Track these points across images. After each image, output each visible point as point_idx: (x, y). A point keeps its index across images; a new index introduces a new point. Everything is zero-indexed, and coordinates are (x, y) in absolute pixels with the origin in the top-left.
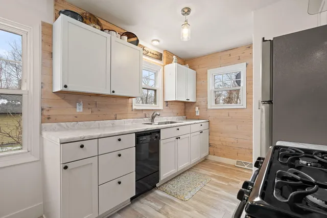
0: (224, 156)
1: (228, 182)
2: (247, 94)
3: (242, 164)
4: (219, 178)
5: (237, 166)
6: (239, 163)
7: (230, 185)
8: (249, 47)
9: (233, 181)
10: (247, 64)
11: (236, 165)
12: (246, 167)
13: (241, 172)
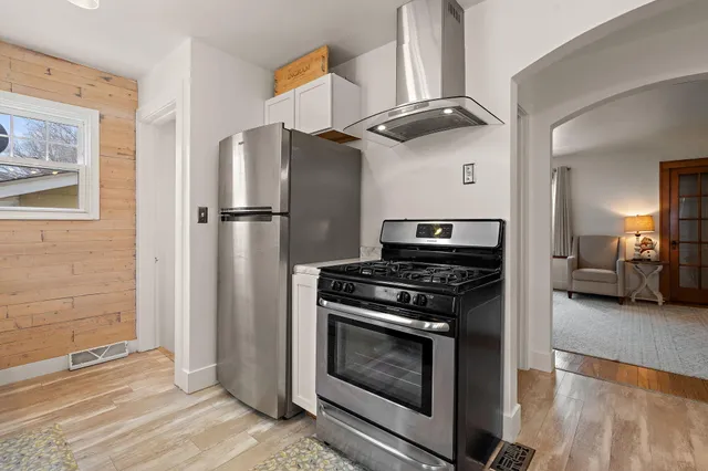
0: (26, 358)
1: (111, 403)
2: (101, 186)
3: (88, 356)
4: (73, 411)
5: (76, 367)
6: (80, 358)
7: (123, 405)
8: (107, 79)
9: (117, 394)
10: (101, 117)
11: (72, 367)
12: (101, 359)
13: (97, 374)
